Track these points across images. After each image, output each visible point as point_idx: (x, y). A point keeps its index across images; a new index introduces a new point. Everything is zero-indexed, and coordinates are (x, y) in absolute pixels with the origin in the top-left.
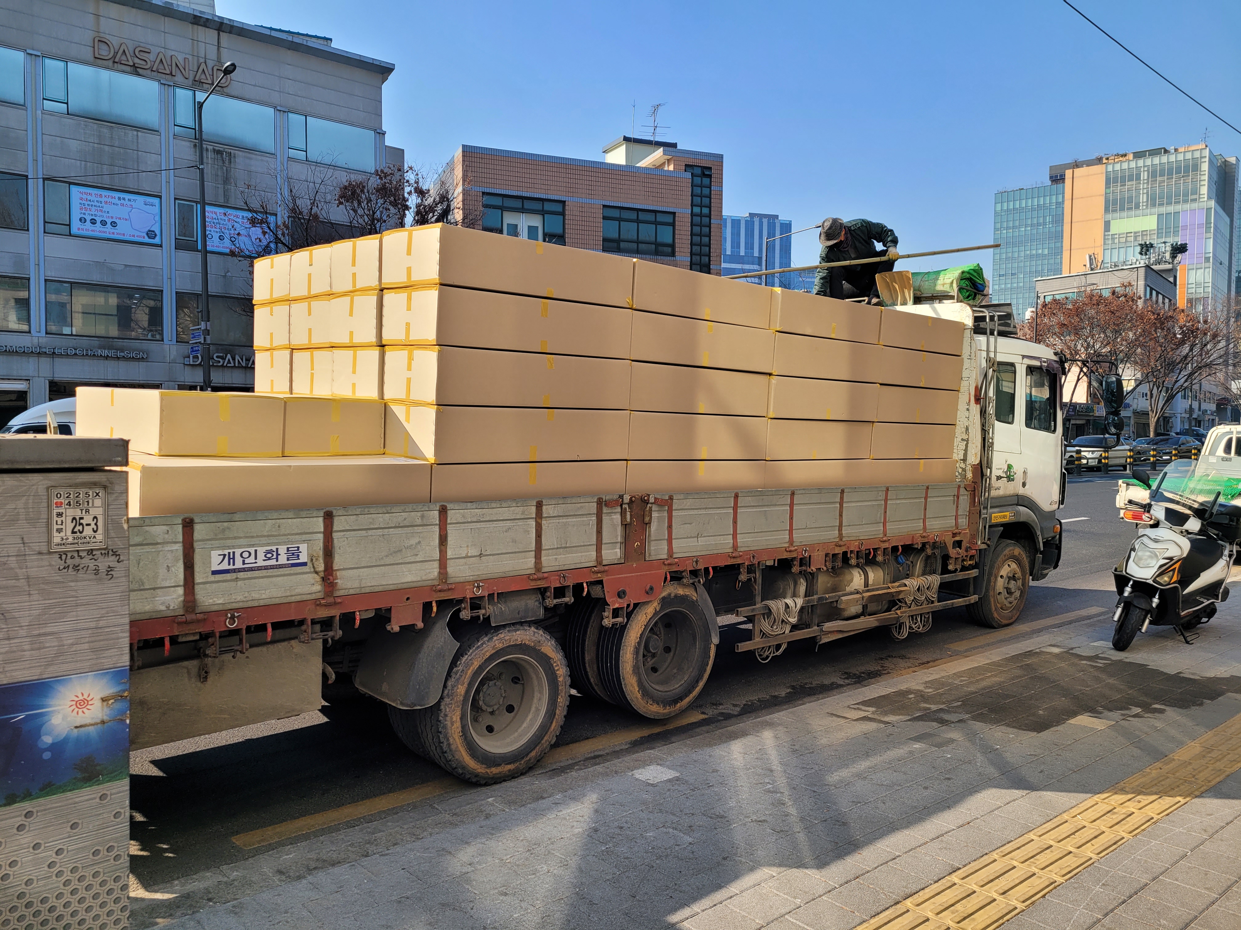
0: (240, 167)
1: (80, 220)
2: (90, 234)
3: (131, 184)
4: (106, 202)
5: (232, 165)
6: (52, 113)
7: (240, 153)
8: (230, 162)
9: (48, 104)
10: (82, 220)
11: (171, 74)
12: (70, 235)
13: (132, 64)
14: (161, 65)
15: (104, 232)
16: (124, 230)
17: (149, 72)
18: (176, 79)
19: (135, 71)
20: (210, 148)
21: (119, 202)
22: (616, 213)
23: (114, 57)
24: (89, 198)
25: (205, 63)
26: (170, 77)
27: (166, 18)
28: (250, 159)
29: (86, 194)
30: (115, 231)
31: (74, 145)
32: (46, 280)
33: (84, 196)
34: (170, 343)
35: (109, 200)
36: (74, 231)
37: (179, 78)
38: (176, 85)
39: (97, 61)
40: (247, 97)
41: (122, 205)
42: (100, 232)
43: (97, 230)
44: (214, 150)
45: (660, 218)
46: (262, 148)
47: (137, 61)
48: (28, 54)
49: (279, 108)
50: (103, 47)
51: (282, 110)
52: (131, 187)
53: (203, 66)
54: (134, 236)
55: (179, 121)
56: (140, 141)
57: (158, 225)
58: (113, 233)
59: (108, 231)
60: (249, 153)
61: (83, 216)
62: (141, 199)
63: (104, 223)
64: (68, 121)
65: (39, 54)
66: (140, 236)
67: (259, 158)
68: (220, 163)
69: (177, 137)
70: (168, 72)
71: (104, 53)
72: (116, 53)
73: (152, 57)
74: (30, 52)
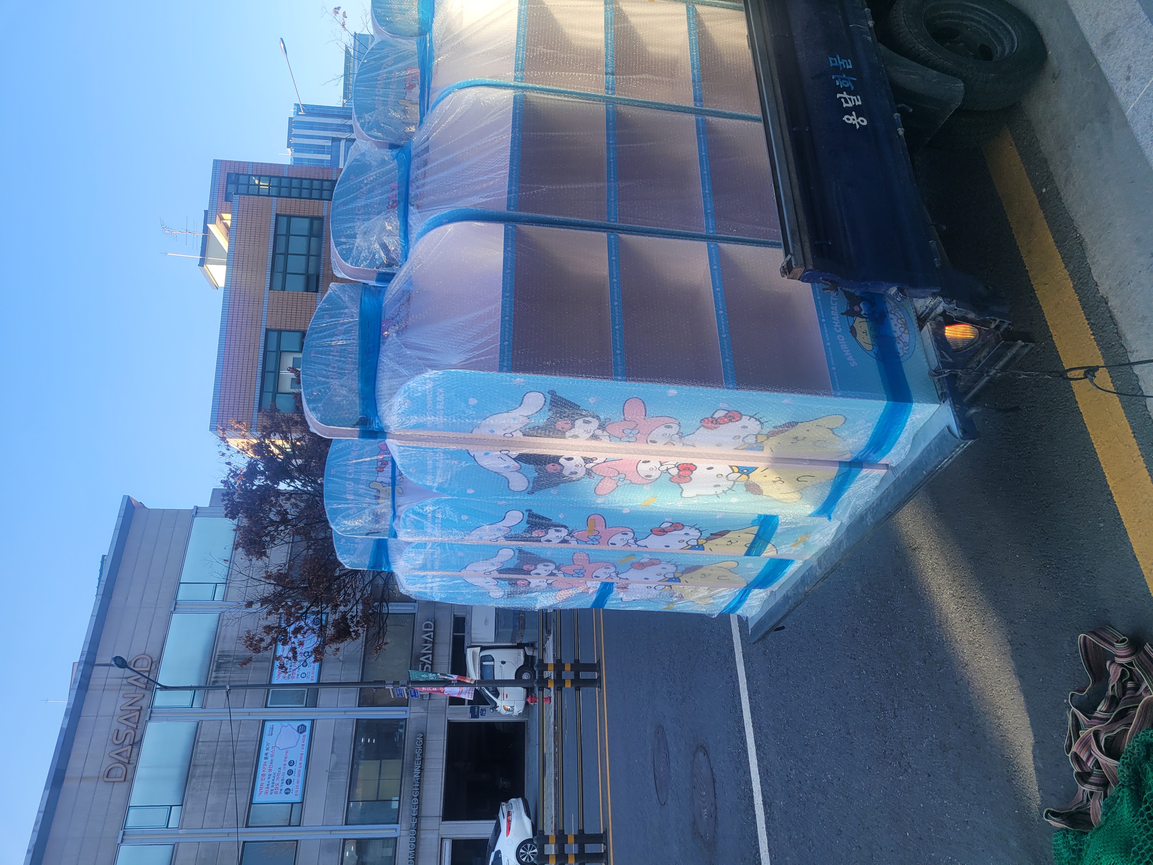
0: (233, 647)
1: (287, 793)
2: (301, 785)
3: (252, 747)
4: (270, 770)
5: (232, 654)
6: (182, 820)
7: (219, 646)
8: (229, 656)
9: (173, 823)
10: (287, 792)
11: (140, 711)
12: (302, 803)
13: (130, 747)
14: (130, 720)
15: (299, 771)
16: (298, 754)
17: (138, 732)
18: (144, 706)
19: (137, 744)
20: (214, 675)
21: (270, 758)
22: (279, 277)
23: (123, 763)
24: (265, 786)
25: (127, 678)
26: (142, 712)
27: (83, 714)
28: (225, 637)
29: (261, 788)
30: (298, 762)
31: (212, 800)
32: (346, 824)
33: (264, 790)
34: (408, 712)
35: (267, 767)
36: (298, 799)
37: (144, 703)
38: (151, 705)
39: (128, 779)
40: (162, 639)
41: (272, 756)
42: (299, 776)
43: (298, 778)
44: (216, 671)
45: (283, 230)
46: (214, 625)
47: (127, 742)
48: (122, 842)
49: (172, 609)
50: (113, 773)
51: (175, 606)
52: (254, 747)
53: (130, 680)
54: (303, 745)
55: (188, 704)
56: (208, 740)
57: (292, 723)
58: (300, 764)
59: (299, 768)
60: (219, 637)
61: (283, 792)
62: (266, 739)
63: (290, 772)
64: (189, 806)
65: (121, 832)
66: (304, 739)
67: (223, 628)
68: (230, 665)
69: (203, 707)
70: (138, 713)
71: (119, 773)
72: (119, 762)
73: (123, 728)
74: (119, 841)
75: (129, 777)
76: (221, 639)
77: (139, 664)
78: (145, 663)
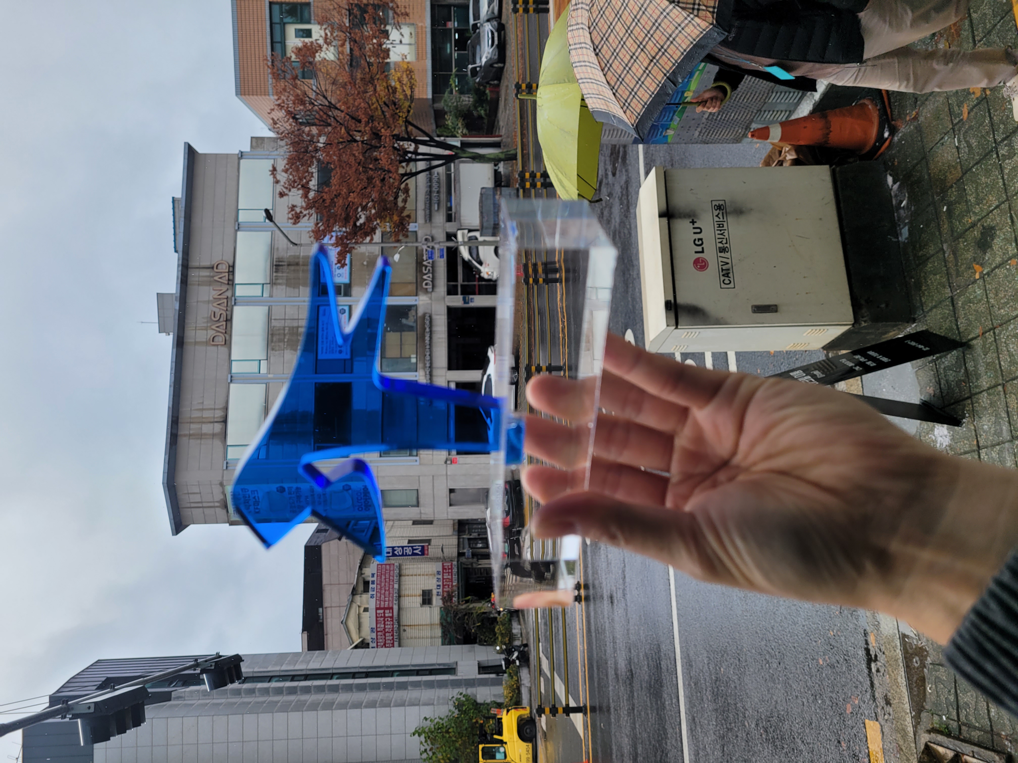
0: (286, 255)
1: (340, 354)
4: (327, 338)
5: (285, 260)
6: (269, 369)
7: (275, 253)
8: (283, 262)
9: (263, 370)
10: (340, 352)
11: (226, 298)
13: (224, 323)
14: (221, 305)
17: (229, 313)
18: (229, 296)
19: (229, 320)
20: (275, 274)
21: (325, 331)
23: (222, 333)
24: (324, 348)
25: (213, 277)
26: (229, 300)
27: (187, 301)
28: (278, 249)
29: (322, 350)
31: (289, 357)
33: (324, 351)
34: (418, 300)
35: (325, 337)
36: (348, 357)
37: (229, 294)
38: (233, 294)
39: (228, 343)
40: (233, 250)
41: (327, 329)
44: (276, 272)
46: (269, 240)
47: (222, 319)
48: (231, 382)
49: (237, 228)
50: (216, 339)
51: (238, 226)
53: (216, 278)
55: (260, 294)
56: (278, 318)
60: (274, 248)
61: (338, 352)
62: (320, 318)
64: (272, 361)
65: (230, 375)
66: (345, 318)
67: (276, 242)
68: (285, 267)
69: (271, 296)
70: (225, 301)
71: (220, 339)
72: (219, 332)
73: (217, 310)
74: (229, 381)
75: (228, 342)
76: (275, 250)
77: (220, 267)
78: (224, 267)
